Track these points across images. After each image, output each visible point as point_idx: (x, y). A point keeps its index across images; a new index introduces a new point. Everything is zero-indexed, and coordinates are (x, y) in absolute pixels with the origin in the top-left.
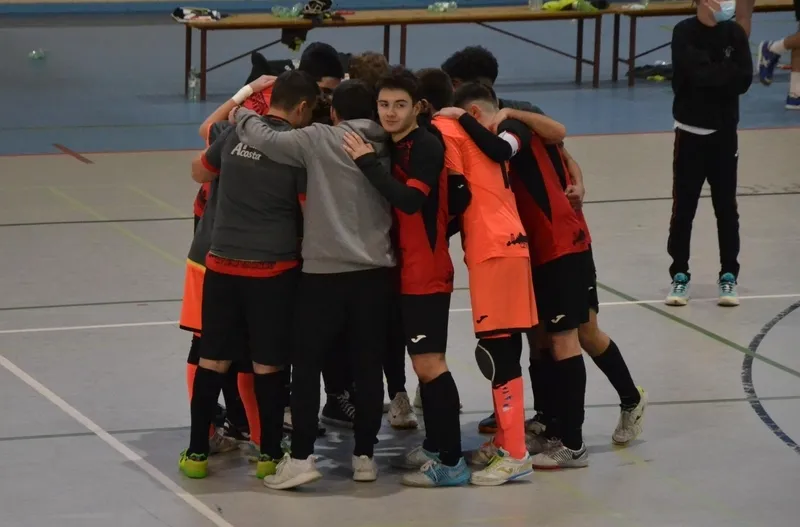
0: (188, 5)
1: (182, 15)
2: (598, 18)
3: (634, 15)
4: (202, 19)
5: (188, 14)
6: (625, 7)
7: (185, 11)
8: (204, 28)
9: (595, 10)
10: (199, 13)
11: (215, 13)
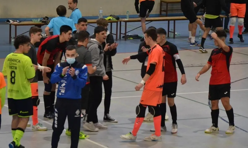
0: (11, 19)
1: (10, 22)
2: (117, 22)
3: (126, 22)
4: (15, 23)
5: (11, 22)
6: (123, 20)
7: (10, 21)
8: (16, 25)
9: (117, 20)
10: (14, 21)
11: (18, 21)
